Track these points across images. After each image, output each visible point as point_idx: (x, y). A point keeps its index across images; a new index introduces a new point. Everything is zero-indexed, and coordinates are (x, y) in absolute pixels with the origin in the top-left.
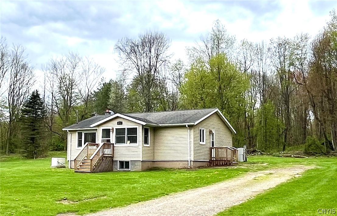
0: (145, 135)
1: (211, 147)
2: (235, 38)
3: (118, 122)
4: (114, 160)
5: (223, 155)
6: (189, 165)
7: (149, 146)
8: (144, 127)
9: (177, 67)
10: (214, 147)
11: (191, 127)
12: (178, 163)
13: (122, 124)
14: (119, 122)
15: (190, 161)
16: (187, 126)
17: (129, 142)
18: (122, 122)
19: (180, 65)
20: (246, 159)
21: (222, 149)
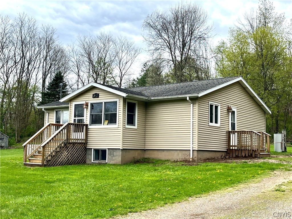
0: (128, 112)
1: (230, 130)
2: (284, 16)
3: (93, 94)
4: (87, 148)
5: (246, 143)
6: (191, 157)
7: (136, 128)
8: (127, 101)
9: (220, 50)
10: (236, 130)
11: (194, 100)
12: (176, 153)
13: (98, 97)
14: (95, 94)
15: (193, 150)
16: (188, 99)
17: (107, 122)
18: (98, 94)
19: (224, 47)
20: (285, 148)
21: (245, 133)
